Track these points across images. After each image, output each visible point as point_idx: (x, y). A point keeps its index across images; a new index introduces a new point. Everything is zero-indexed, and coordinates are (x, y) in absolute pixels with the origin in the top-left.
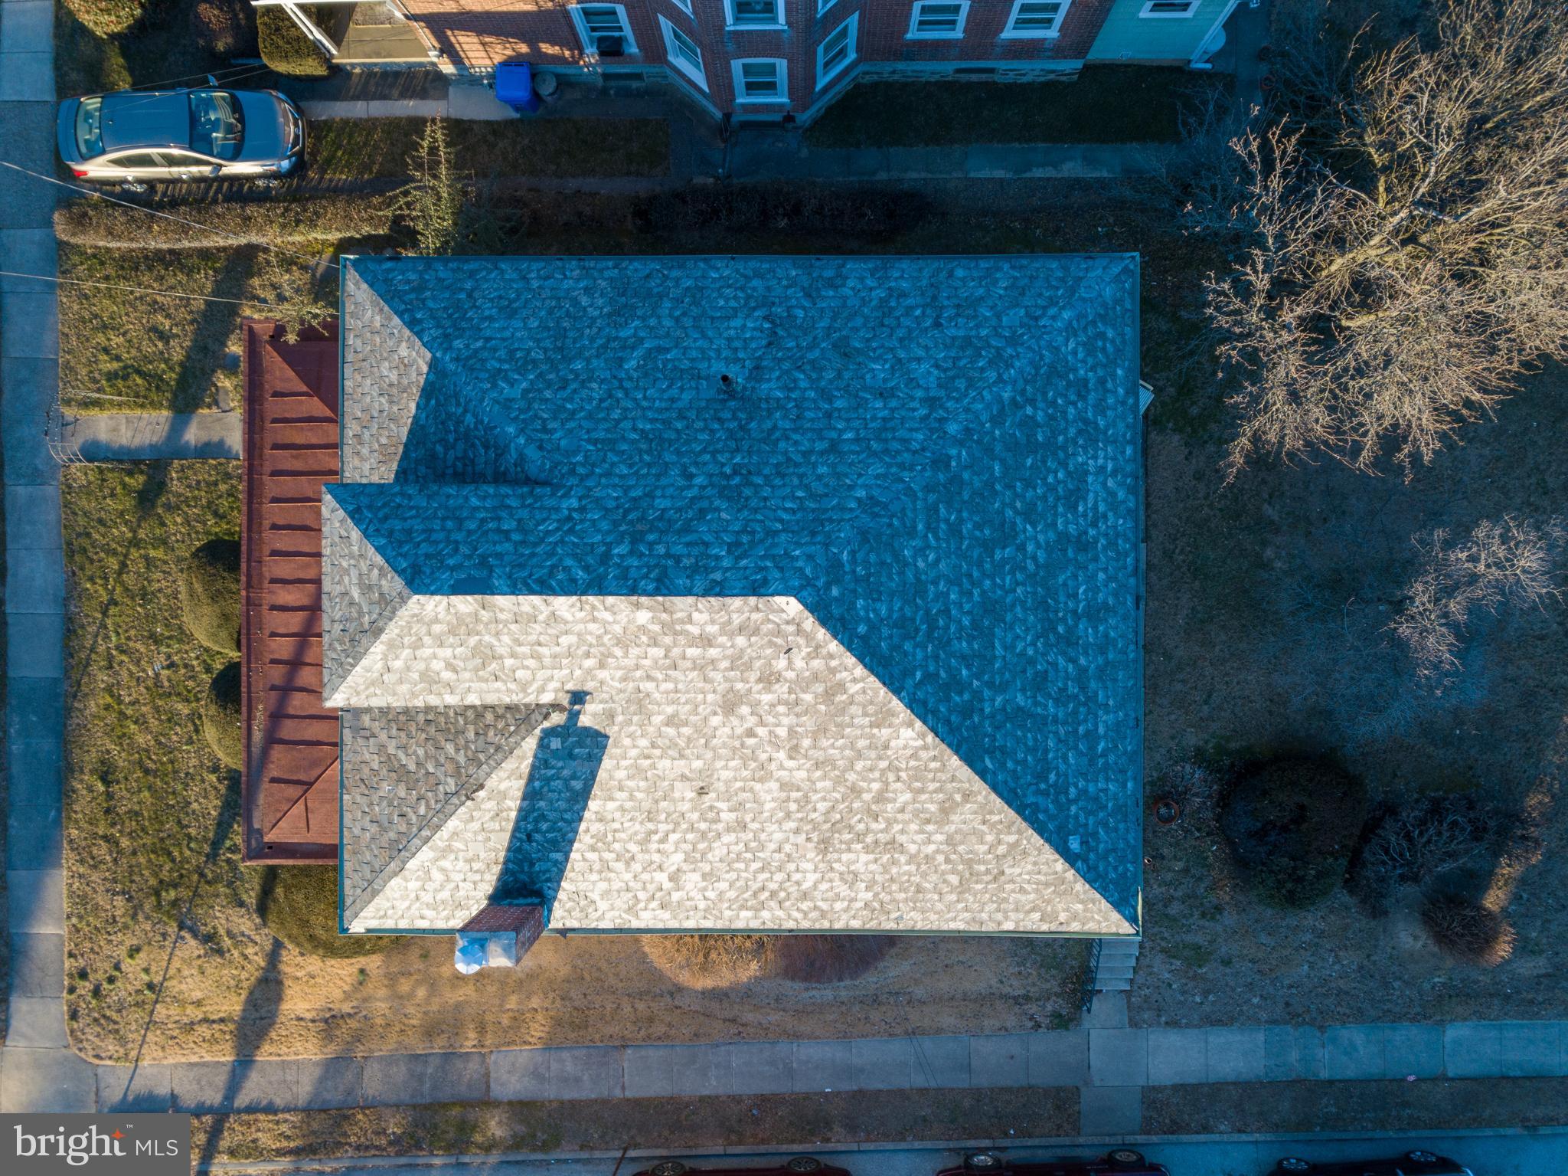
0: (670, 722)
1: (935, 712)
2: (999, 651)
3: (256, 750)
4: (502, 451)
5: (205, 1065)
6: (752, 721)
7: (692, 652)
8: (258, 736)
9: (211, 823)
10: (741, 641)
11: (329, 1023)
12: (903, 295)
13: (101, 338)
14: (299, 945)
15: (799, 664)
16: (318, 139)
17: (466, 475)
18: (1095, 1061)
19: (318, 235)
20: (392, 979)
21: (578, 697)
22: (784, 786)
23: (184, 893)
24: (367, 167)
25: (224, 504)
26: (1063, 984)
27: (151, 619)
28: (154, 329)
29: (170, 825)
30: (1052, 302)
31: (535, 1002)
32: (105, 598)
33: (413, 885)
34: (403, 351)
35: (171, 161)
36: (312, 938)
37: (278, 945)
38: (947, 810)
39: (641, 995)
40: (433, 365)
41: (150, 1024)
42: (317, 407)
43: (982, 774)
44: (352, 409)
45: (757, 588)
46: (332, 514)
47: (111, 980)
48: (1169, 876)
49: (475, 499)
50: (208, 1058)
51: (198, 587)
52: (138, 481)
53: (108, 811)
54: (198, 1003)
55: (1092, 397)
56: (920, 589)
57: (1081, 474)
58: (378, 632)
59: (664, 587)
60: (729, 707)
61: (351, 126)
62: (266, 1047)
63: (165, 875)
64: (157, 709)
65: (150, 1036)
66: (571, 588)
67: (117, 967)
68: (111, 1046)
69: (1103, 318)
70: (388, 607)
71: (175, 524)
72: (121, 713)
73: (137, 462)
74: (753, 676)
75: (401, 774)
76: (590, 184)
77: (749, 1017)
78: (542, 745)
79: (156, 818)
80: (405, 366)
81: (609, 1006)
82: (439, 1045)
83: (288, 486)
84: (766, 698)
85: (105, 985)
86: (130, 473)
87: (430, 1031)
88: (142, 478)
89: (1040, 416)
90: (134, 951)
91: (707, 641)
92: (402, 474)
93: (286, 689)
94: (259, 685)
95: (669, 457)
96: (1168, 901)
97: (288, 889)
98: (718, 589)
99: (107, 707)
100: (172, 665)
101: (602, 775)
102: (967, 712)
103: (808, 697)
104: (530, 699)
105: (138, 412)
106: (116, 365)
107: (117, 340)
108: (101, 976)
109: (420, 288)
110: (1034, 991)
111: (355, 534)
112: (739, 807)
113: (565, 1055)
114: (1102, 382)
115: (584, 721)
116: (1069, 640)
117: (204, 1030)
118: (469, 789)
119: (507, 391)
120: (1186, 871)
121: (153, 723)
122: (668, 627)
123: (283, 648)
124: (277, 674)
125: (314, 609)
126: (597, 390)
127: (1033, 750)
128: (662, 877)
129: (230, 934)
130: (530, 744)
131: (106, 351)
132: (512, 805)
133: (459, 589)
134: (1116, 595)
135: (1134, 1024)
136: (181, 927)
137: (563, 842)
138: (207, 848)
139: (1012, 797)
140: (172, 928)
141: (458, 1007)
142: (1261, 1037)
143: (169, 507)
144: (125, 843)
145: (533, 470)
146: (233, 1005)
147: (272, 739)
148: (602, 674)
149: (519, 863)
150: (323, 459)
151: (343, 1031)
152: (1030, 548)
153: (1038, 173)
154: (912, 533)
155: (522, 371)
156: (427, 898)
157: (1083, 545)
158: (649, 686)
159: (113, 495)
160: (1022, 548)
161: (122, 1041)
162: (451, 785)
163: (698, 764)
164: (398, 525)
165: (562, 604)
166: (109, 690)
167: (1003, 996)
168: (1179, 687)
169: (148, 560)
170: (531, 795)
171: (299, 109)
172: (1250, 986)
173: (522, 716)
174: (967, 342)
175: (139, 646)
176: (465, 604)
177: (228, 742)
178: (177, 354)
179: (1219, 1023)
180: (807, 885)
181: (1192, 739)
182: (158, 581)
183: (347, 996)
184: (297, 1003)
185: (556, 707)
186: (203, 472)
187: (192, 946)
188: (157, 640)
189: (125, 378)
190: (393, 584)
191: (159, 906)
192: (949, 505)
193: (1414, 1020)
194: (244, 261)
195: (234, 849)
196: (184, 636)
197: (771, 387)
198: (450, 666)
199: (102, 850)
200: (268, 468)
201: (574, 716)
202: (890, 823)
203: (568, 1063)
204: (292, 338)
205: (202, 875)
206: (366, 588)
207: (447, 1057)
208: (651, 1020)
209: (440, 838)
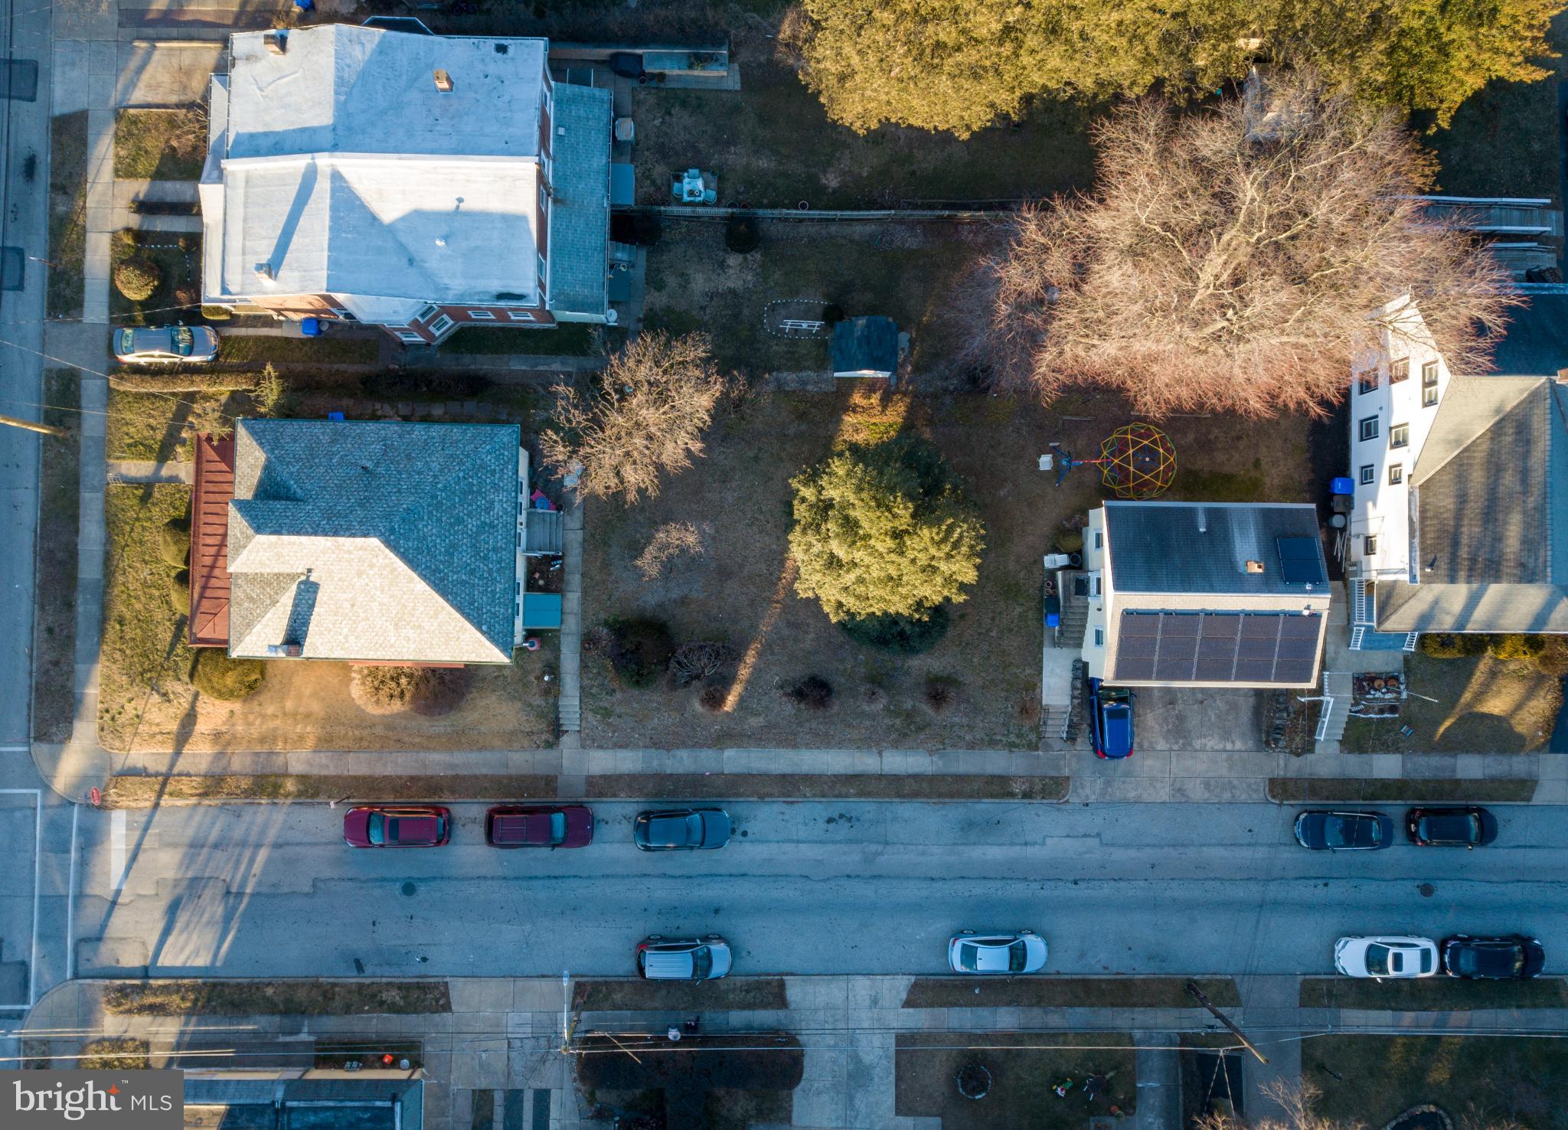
0: (340, 580)
1: (429, 579)
2: (456, 560)
3: (195, 602)
4: (289, 489)
5: (159, 754)
6: (367, 580)
7: (346, 556)
8: (196, 596)
9: (167, 644)
10: (361, 553)
11: (217, 736)
12: (433, 438)
13: (125, 429)
14: (206, 691)
15: (381, 561)
16: (225, 344)
17: (277, 497)
18: (565, 763)
19: (223, 388)
20: (245, 715)
21: (309, 571)
22: (380, 604)
23: (154, 674)
24: (245, 357)
25: (178, 503)
26: (548, 726)
27: (144, 553)
28: (149, 425)
29: (149, 644)
30: (484, 442)
31: (309, 729)
32: (123, 543)
33: (254, 638)
34: (257, 453)
35: (161, 356)
36: (212, 688)
37: (196, 696)
38: (436, 614)
39: (357, 726)
40: (268, 459)
41: (136, 734)
42: (223, 467)
43: (447, 600)
44: (238, 472)
45: (365, 535)
46: (232, 509)
47: (120, 713)
48: (591, 675)
49: (279, 505)
50: (161, 751)
51: (168, 538)
52: (139, 492)
53: (121, 638)
54: (158, 725)
55: (497, 476)
56: (425, 538)
57: (492, 502)
58: (245, 547)
59: (336, 533)
60: (360, 574)
61: (239, 339)
62: (187, 746)
63: (146, 666)
64: (145, 593)
65: (135, 740)
66: (307, 534)
67: (123, 707)
68: (117, 744)
69: (504, 448)
70: (249, 538)
71: (156, 511)
72: (129, 595)
73: (140, 484)
74: (366, 565)
75: (251, 599)
76: (343, 367)
77: (406, 739)
78: (299, 587)
79: (143, 641)
80: (257, 458)
81: (343, 732)
82: (265, 749)
83: (212, 497)
84: (371, 573)
85: (117, 716)
86: (136, 488)
87: (262, 740)
88: (142, 491)
89: (475, 482)
90: (130, 700)
91: (350, 552)
92: (256, 496)
93: (209, 577)
94: (197, 576)
95: (344, 493)
96: (591, 687)
97: (203, 665)
98: (353, 535)
99: (123, 592)
100: (152, 574)
101: (318, 598)
102: (442, 580)
103: (385, 572)
104: (294, 571)
105: (140, 462)
106: (131, 441)
107: (132, 430)
108: (114, 711)
109: (264, 431)
110: (535, 730)
111: (239, 516)
112: (365, 611)
113: (322, 755)
114: (502, 470)
115: (312, 579)
116: (486, 558)
117: (159, 737)
118: (274, 603)
119: (292, 469)
120: (599, 673)
121: (143, 599)
122: (338, 547)
123: (208, 561)
124: (205, 571)
125: (225, 535)
126: (322, 470)
127: (469, 595)
128: (341, 638)
129: (173, 693)
130: (294, 587)
131: (127, 434)
132: (289, 608)
133: (272, 533)
134: (506, 544)
135: (583, 747)
136: (153, 689)
137: (306, 624)
138: (165, 655)
139: (459, 609)
140: (148, 690)
141: (275, 729)
142: (641, 754)
143: (154, 504)
144: (128, 652)
145: (298, 496)
146: (173, 726)
147: (202, 597)
148: (318, 563)
149: (292, 631)
150: (226, 487)
151: (223, 740)
152: (470, 526)
153: (541, 368)
154: (422, 519)
155: (297, 462)
156: (259, 644)
157: (492, 526)
158: (332, 567)
159: (128, 498)
160: (466, 526)
161: (123, 741)
162: (268, 602)
163: (350, 595)
164: (253, 513)
165: (304, 539)
166: (123, 584)
167: (521, 732)
168: (596, 593)
169: (144, 528)
170: (295, 605)
171: (217, 332)
172: (633, 729)
173: (292, 577)
174: (452, 455)
175: (138, 565)
176: (273, 538)
177: (182, 600)
178: (159, 436)
179: (621, 747)
180: (392, 642)
181: (603, 616)
182: (147, 537)
183: (224, 724)
184: (202, 726)
185: (302, 574)
186: (169, 489)
187: (156, 698)
188: (146, 562)
189: (136, 446)
190: (250, 531)
191: (143, 680)
192: (437, 511)
193: (709, 747)
194: (191, 397)
195: (177, 655)
196: (158, 561)
197: (381, 470)
198: (268, 559)
199: (118, 655)
200: (203, 490)
201: (308, 577)
202: (418, 618)
203: (323, 758)
204: (215, 443)
205: (162, 667)
206: (242, 533)
207: (271, 753)
208: (361, 739)
209: (264, 620)
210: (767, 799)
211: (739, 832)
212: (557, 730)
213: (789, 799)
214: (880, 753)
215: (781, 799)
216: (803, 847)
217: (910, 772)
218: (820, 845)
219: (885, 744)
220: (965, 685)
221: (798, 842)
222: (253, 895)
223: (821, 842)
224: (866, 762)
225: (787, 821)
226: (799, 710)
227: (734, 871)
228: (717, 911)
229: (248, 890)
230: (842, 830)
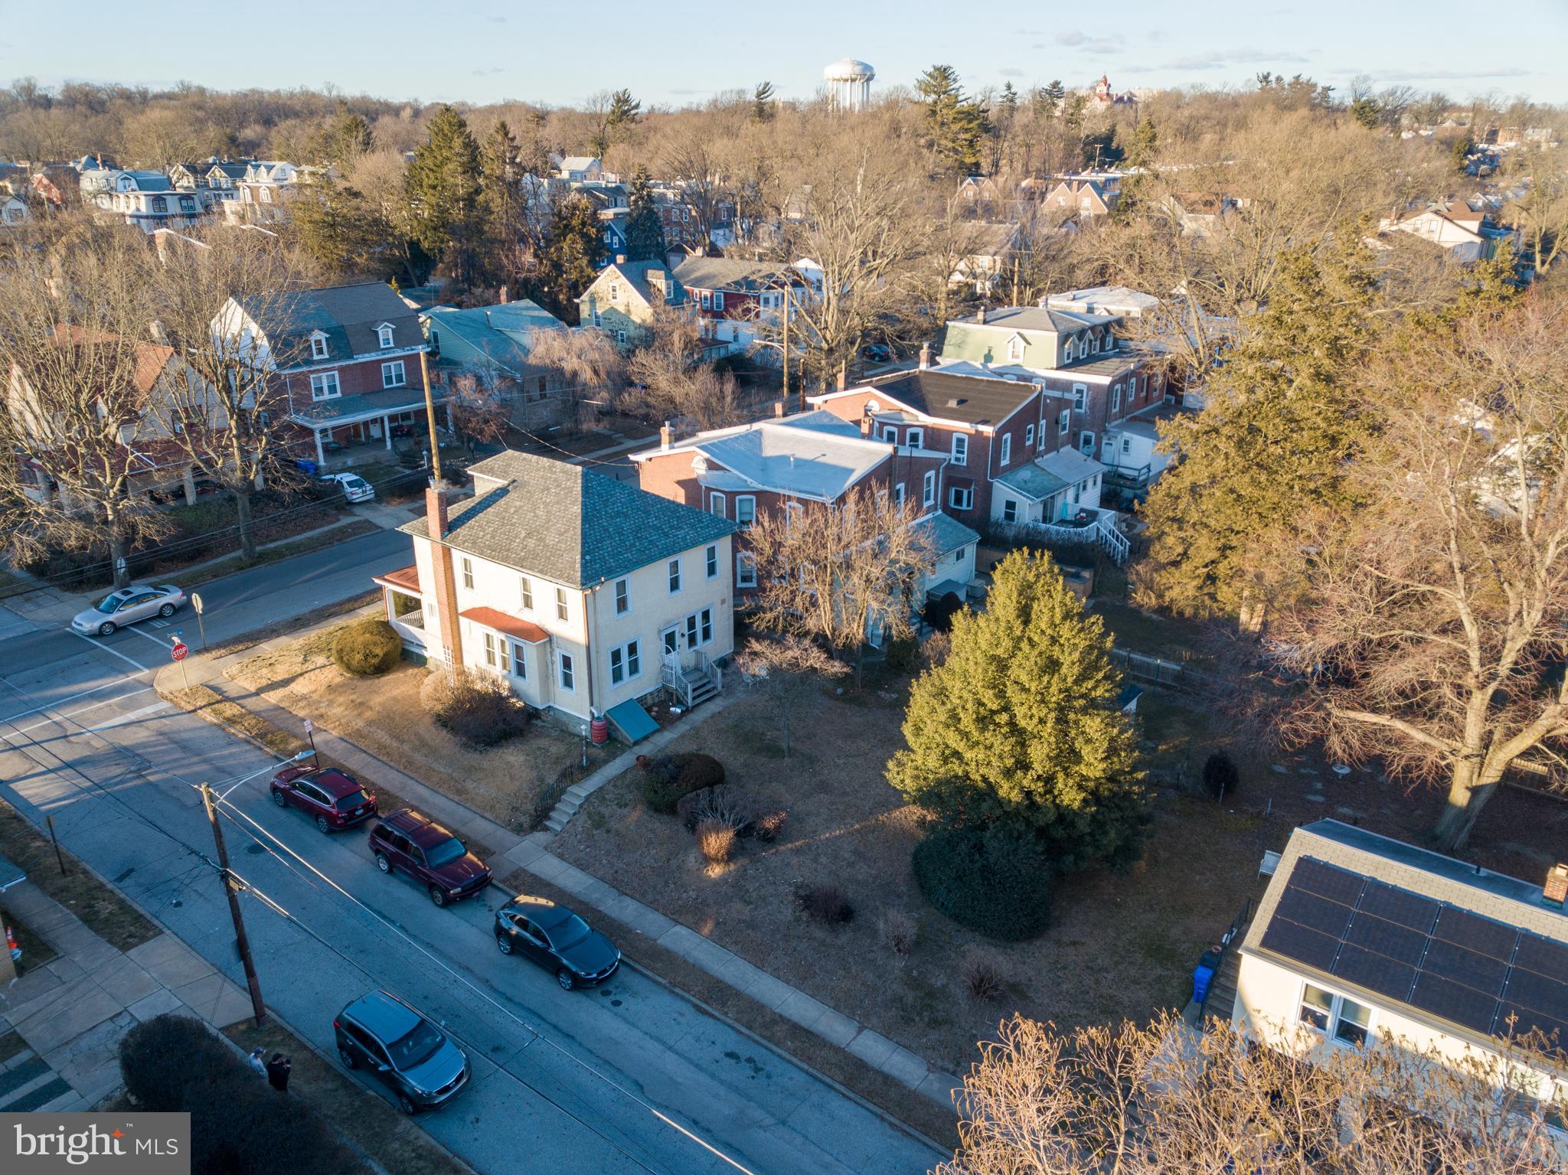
11: (299, 698)
18: (515, 850)
23: (318, 651)
26: (537, 810)
31: (360, 722)
37: (323, 668)
41: (253, 672)
47: (264, 660)
48: (620, 784)
62: (270, 693)
65: (248, 675)
67: (271, 658)
77: (416, 763)
87: (321, 715)
90: (281, 656)
96: (611, 792)
120: (628, 786)
129: (313, 662)
136: (304, 655)
140: (301, 655)
141: (339, 711)
142: (592, 881)
161: (240, 672)
183: (315, 692)
187: (299, 659)
191: (306, 651)
193: (664, 914)
210: (677, 990)
211: (612, 998)
212: (539, 820)
213: (704, 1006)
214: (860, 1031)
215: (693, 999)
216: (670, 1057)
217: (886, 1069)
218: (692, 1068)
219: (875, 1021)
220: (1033, 1001)
221: (670, 1048)
222: (150, 784)
223: (697, 1066)
224: (836, 1028)
225: (679, 1023)
226: (798, 920)
227: (562, 1025)
228: (496, 1049)
229: (151, 778)
230: (739, 1074)
